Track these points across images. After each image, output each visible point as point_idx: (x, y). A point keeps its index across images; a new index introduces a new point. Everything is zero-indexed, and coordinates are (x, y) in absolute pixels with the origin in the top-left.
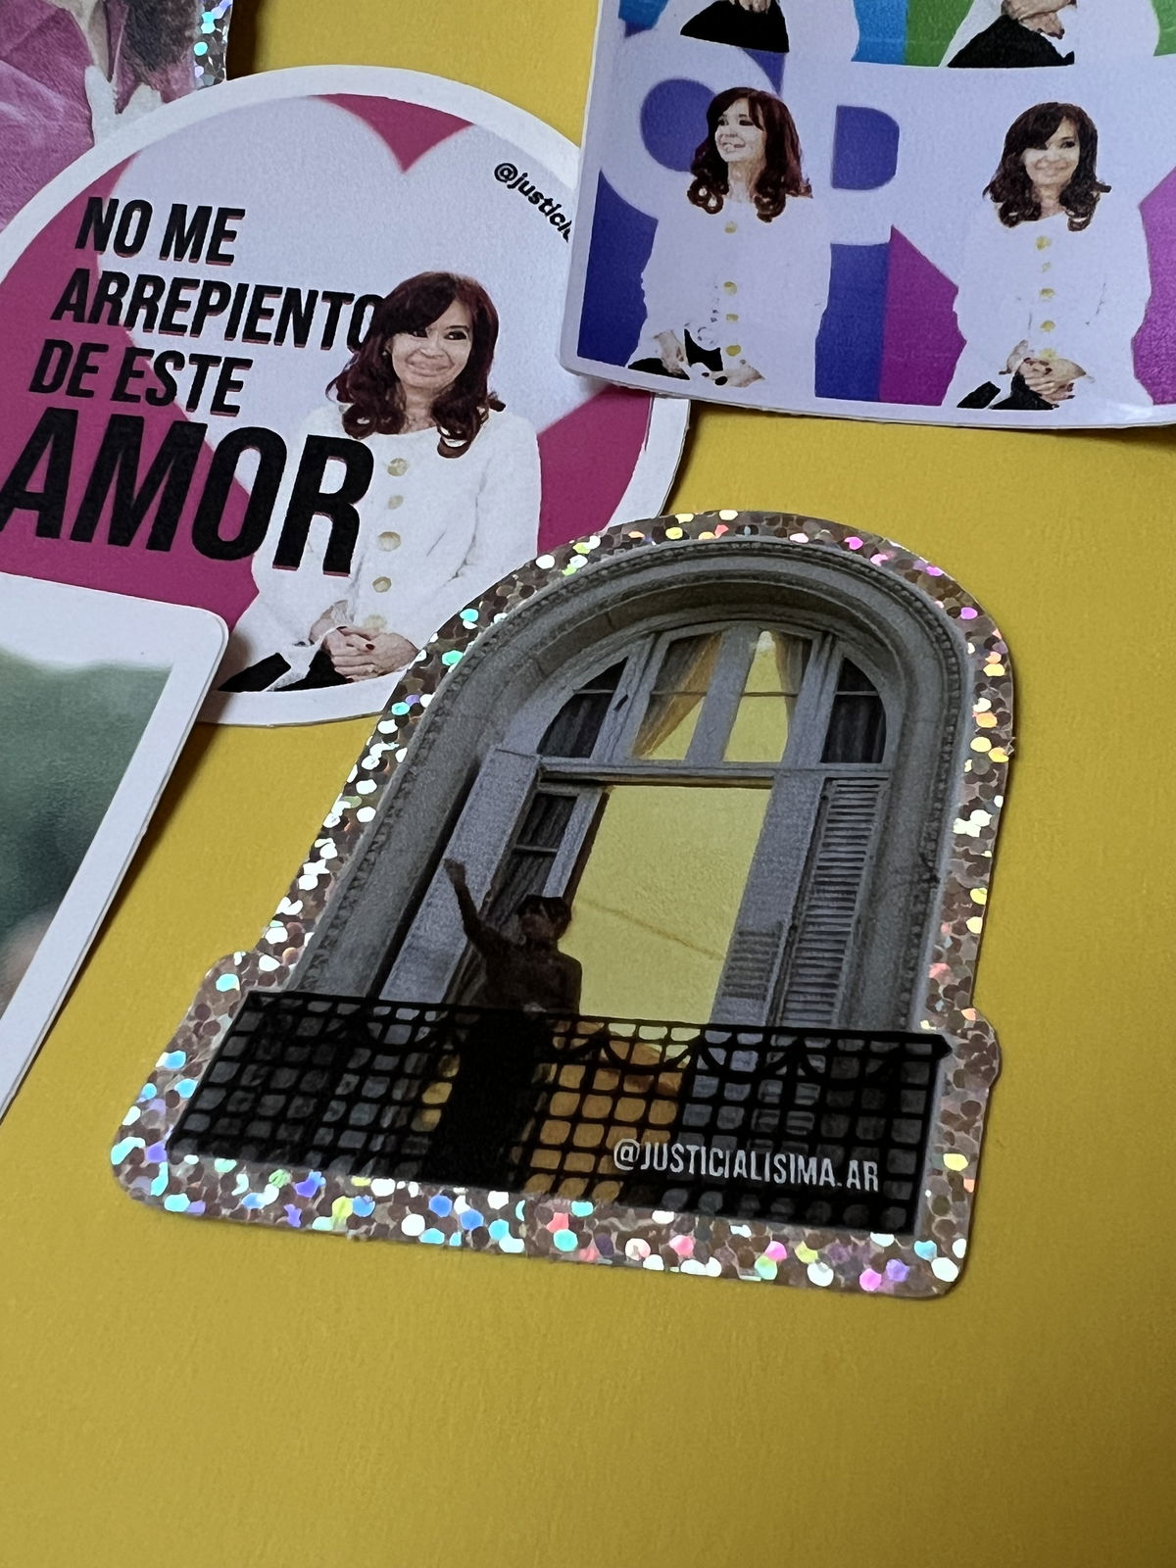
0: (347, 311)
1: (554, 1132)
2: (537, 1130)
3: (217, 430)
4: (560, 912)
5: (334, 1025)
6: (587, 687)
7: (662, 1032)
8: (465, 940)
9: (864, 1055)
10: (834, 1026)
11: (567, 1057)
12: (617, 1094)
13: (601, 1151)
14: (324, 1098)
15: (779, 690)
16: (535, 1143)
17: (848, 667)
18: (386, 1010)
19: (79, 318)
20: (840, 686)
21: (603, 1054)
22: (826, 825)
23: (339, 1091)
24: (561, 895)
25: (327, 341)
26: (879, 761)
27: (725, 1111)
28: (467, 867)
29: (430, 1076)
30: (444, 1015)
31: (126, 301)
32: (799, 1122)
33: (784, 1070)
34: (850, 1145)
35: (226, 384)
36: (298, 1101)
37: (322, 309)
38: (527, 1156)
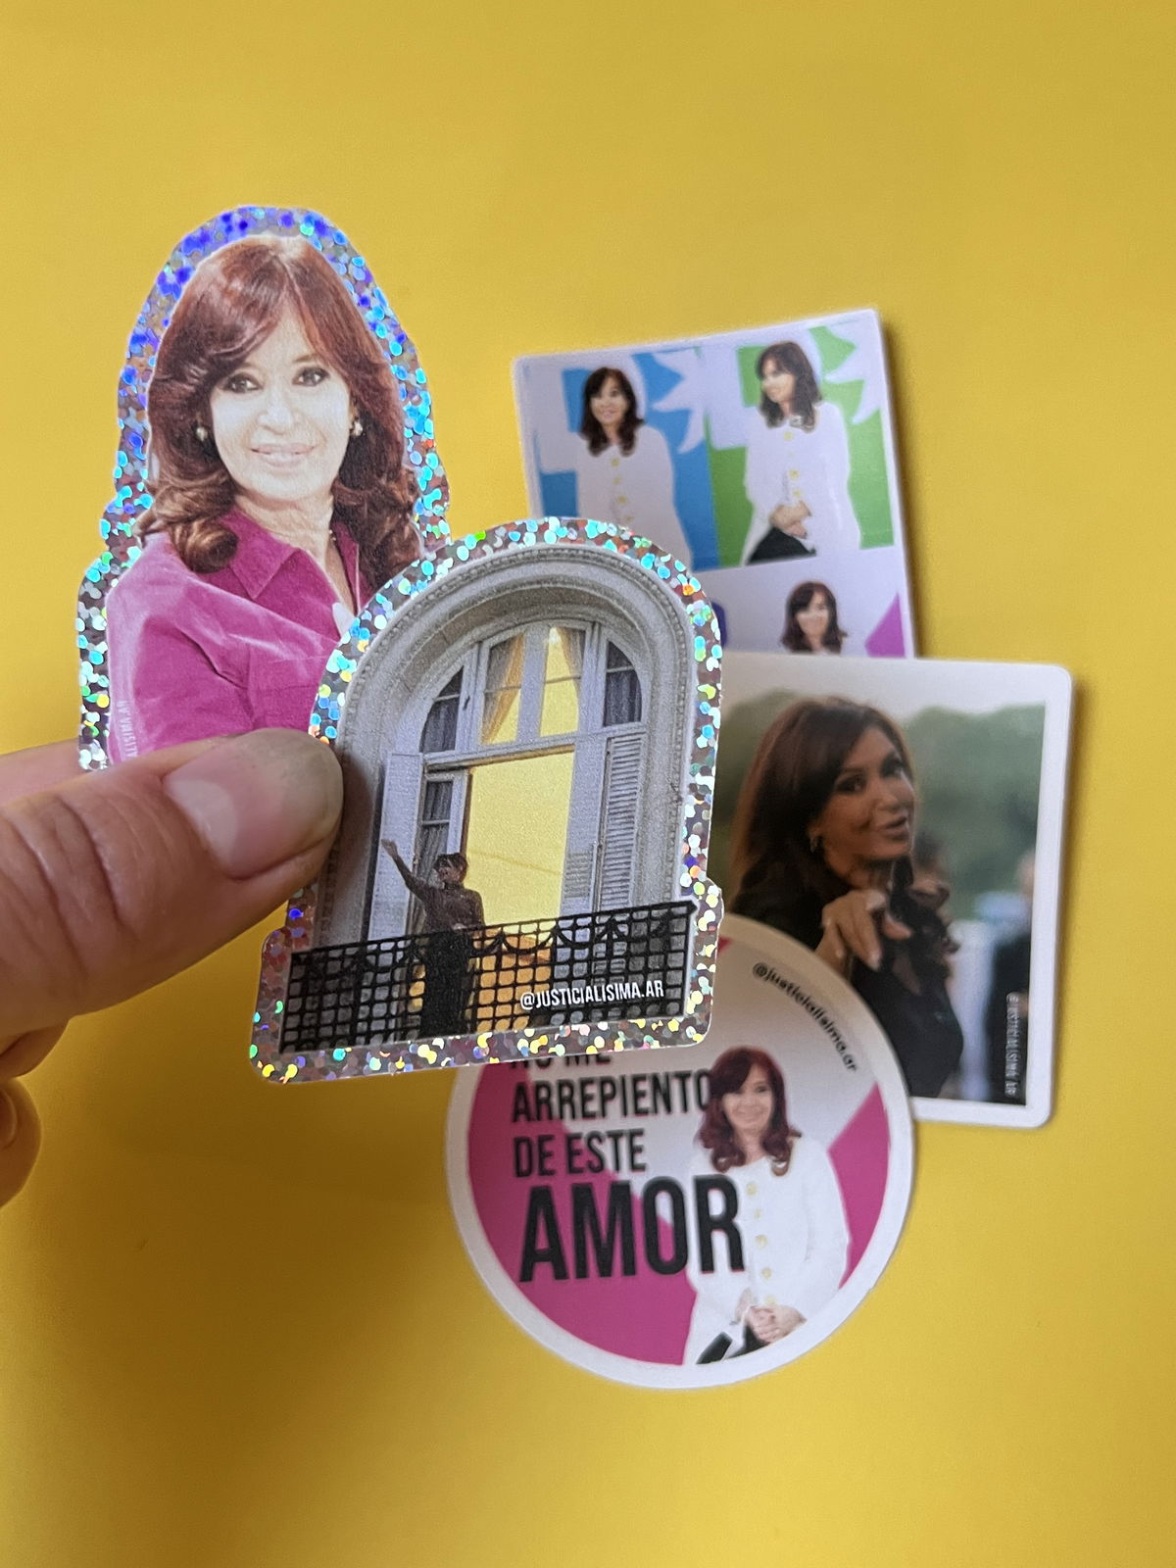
1: (486, 997)
2: (477, 997)
4: (459, 861)
5: (347, 963)
6: (441, 695)
7: (534, 927)
8: (408, 891)
9: (649, 919)
10: (630, 905)
11: (484, 952)
12: (516, 968)
13: (513, 1002)
14: (355, 1006)
15: (569, 675)
16: (477, 1005)
17: (611, 647)
18: (375, 946)
20: (608, 666)
21: (504, 947)
22: (610, 773)
23: (362, 1000)
24: (458, 851)
26: (639, 719)
27: (576, 966)
28: (397, 843)
29: (410, 980)
30: (409, 942)
32: (617, 965)
33: (605, 937)
34: (646, 972)
36: (341, 1011)
38: (475, 1013)
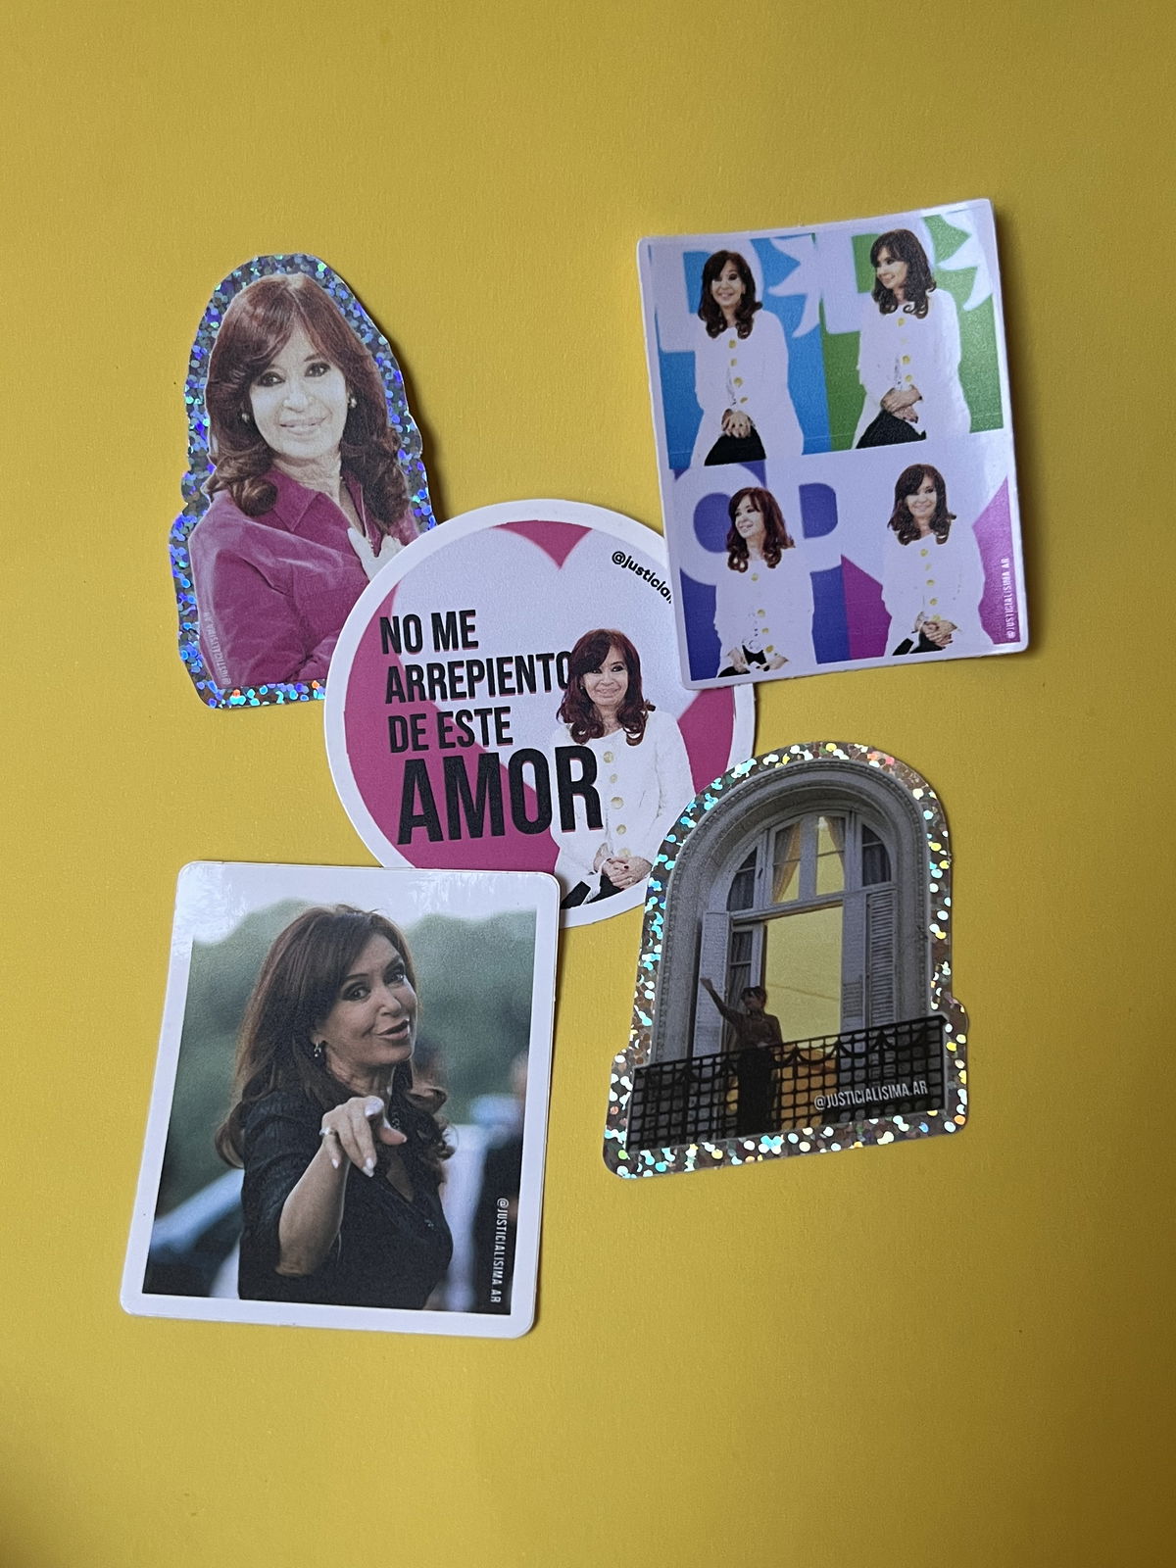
0: (553, 664)
1: (787, 1100)
2: (780, 1102)
3: (505, 755)
4: (760, 993)
5: (678, 1075)
6: (741, 868)
7: (821, 1042)
8: (722, 1018)
9: (910, 1032)
10: (895, 1021)
11: (784, 1064)
12: (809, 1076)
13: (809, 1104)
14: (685, 1110)
15: (835, 850)
16: (781, 1108)
17: (865, 829)
18: (698, 1062)
19: (402, 700)
20: (864, 842)
21: (799, 1059)
22: (871, 920)
23: (691, 1106)
24: (759, 984)
25: (548, 687)
26: (890, 880)
27: (857, 1073)
28: (713, 981)
29: (727, 1089)
30: (724, 1058)
31: (425, 682)
32: (889, 1070)
33: (877, 1048)
34: (912, 1075)
35: (501, 726)
36: (674, 1115)
37: (538, 666)
38: (779, 1114)
